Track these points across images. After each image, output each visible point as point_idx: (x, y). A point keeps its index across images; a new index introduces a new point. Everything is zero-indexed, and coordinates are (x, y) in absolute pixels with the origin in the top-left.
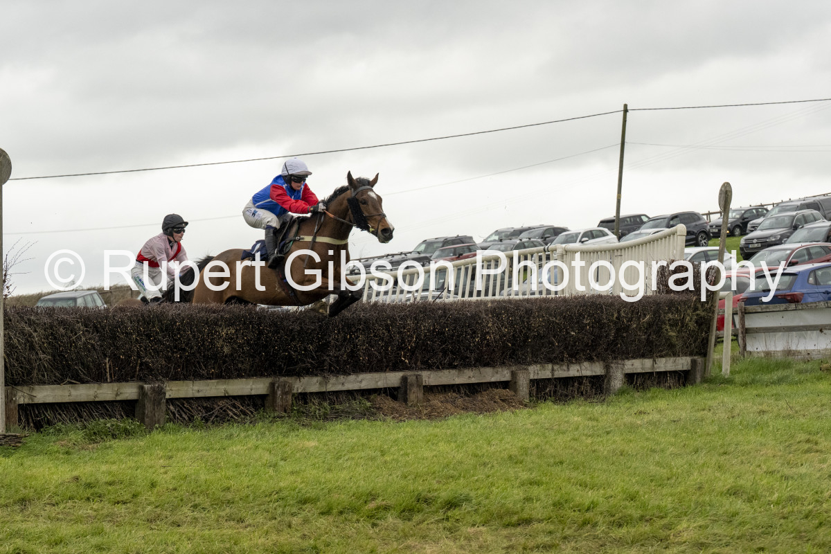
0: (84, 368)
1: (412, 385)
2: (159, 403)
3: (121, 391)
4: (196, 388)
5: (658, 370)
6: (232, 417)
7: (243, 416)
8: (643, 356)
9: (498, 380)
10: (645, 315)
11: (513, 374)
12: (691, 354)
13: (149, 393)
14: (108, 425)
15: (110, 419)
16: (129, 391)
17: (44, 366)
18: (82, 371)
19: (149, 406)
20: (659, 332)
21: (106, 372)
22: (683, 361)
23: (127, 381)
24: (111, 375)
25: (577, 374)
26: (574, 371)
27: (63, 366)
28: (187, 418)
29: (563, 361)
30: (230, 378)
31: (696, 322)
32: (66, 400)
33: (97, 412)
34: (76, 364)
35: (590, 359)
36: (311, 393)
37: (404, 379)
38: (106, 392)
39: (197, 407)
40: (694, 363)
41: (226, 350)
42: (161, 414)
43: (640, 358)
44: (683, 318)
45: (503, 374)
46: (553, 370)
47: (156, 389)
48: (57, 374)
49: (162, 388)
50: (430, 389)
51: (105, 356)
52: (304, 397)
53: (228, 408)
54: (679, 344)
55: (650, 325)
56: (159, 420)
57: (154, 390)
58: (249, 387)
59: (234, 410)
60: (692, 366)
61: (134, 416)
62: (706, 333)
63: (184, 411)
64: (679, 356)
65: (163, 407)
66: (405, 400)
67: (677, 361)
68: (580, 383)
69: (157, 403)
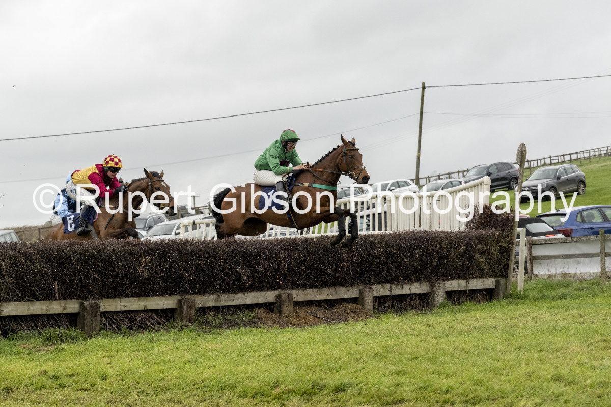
0: (39, 290)
1: (285, 301)
2: (96, 316)
3: (67, 306)
4: (123, 304)
5: (470, 289)
6: (149, 326)
7: (158, 325)
8: (459, 278)
9: (350, 297)
10: (460, 246)
11: (361, 292)
12: (495, 276)
13: (88, 307)
14: (57, 333)
15: (59, 328)
16: (73, 306)
17: (10, 288)
18: (37, 292)
19: (88, 318)
20: (471, 259)
21: (55, 292)
22: (490, 282)
23: (71, 299)
24: (59, 294)
25: (409, 292)
26: (407, 290)
27: (23, 287)
28: (115, 328)
29: (398, 282)
30: (148, 296)
31: (500, 252)
32: (26, 313)
33: (49, 323)
34: (33, 286)
35: (419, 281)
36: (209, 308)
37: (279, 297)
38: (55, 307)
39: (124, 319)
40: (498, 283)
41: (145, 274)
42: (97, 324)
43: (457, 279)
44: (490, 248)
45: (353, 293)
46: (391, 289)
47: (93, 305)
48: (19, 294)
49: (98, 304)
50: (298, 304)
51: (55, 280)
52: (203, 310)
53: (146, 319)
54: (486, 268)
55: (464, 253)
56: (95, 328)
57: (91, 306)
58: (162, 303)
59: (151, 320)
60: (496, 286)
61: (76, 325)
62: (507, 259)
63: (113, 322)
64: (486, 278)
65: (98, 318)
66: (280, 313)
67: (485, 282)
68: (411, 299)
69: (93, 315)
